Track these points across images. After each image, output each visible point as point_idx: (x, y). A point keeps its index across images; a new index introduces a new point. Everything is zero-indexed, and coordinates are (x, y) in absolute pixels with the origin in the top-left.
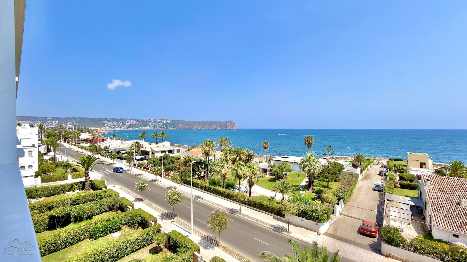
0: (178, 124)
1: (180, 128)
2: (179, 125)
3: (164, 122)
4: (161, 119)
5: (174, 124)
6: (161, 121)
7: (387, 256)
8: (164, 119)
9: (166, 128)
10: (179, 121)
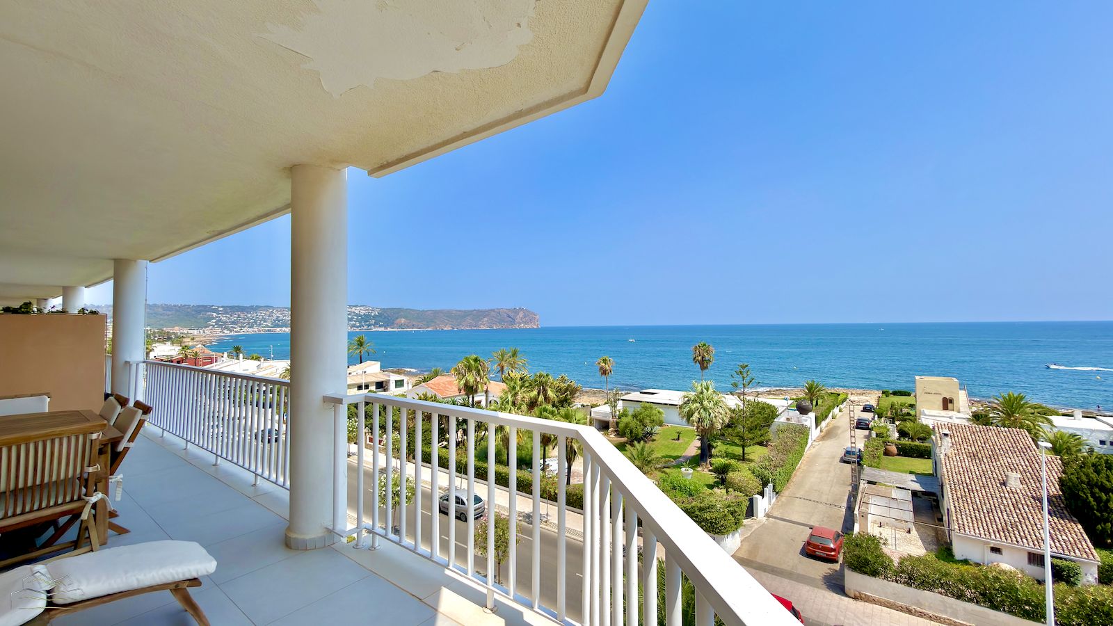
0: (397, 318)
1: (400, 326)
2: (398, 320)
3: (362, 313)
4: (353, 306)
5: (385, 317)
6: (353, 310)
7: (855, 598)
8: (361, 306)
9: (365, 327)
10: (400, 310)
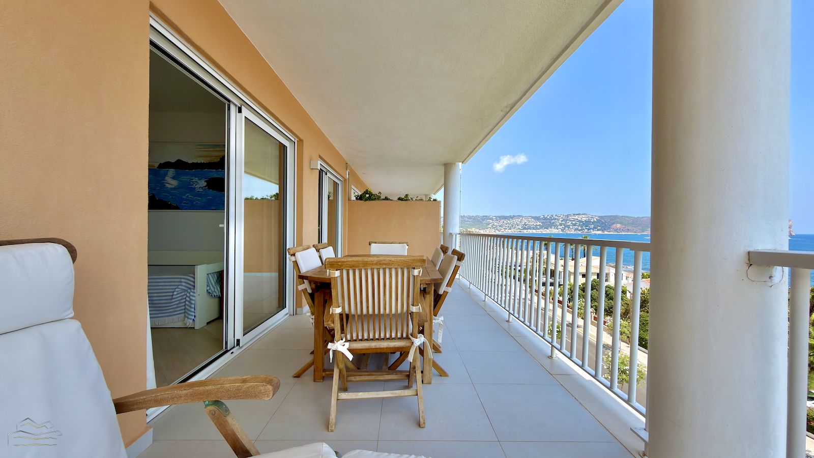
0: (613, 224)
1: (616, 231)
2: (614, 225)
3: (584, 219)
4: (577, 215)
5: (603, 223)
6: (576, 217)
8: (583, 214)
9: (586, 230)
10: (616, 217)
